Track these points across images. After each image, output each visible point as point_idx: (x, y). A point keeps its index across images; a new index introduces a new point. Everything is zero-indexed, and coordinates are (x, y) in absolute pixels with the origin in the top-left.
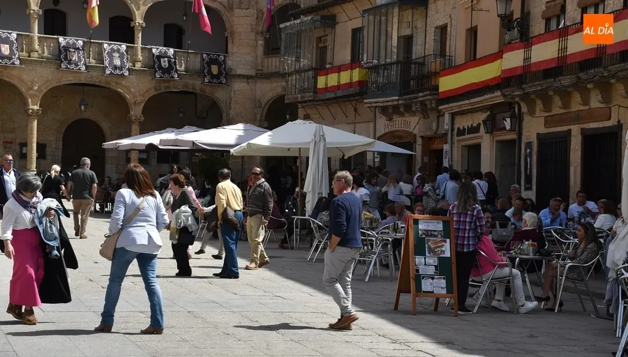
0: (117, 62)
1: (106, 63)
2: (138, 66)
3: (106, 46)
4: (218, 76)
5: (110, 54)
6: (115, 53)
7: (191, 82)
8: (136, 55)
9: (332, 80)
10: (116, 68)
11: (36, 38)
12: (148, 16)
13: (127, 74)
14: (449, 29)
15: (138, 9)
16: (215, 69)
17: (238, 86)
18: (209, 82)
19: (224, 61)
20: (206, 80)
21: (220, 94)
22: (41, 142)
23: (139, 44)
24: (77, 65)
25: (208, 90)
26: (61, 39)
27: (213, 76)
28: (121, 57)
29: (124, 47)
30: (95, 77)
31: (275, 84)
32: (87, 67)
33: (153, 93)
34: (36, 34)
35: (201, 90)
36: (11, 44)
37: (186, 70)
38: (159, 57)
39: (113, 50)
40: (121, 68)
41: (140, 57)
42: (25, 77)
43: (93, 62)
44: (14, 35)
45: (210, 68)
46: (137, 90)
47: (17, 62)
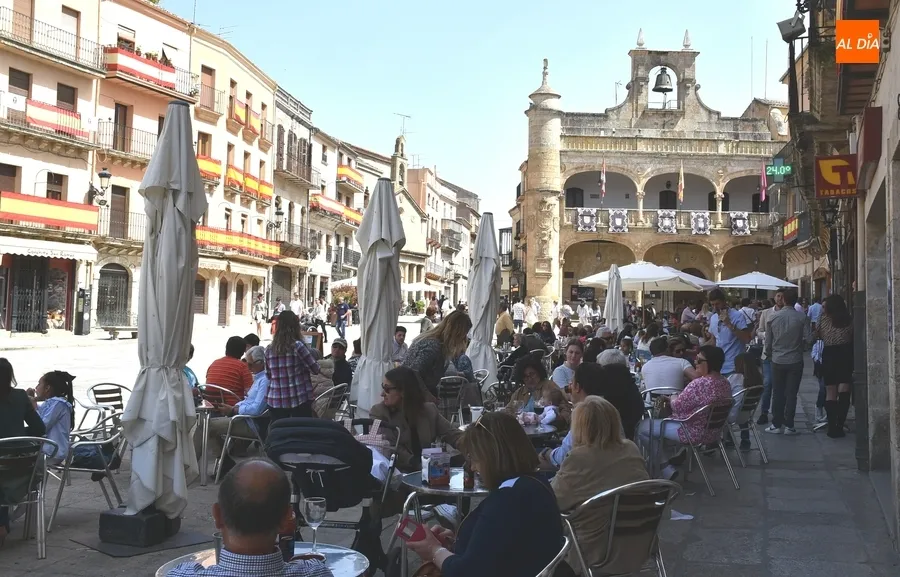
0: (701, 225)
1: (693, 227)
2: (719, 227)
3: (693, 214)
5: (696, 220)
6: (700, 218)
7: (762, 236)
8: (717, 219)
10: (700, 229)
11: (641, 213)
12: (727, 189)
13: (709, 233)
15: (719, 185)
23: (719, 210)
24: (670, 229)
26: (659, 211)
28: (705, 221)
29: (707, 214)
30: (684, 237)
32: (678, 230)
33: (731, 246)
34: (641, 209)
36: (623, 218)
37: (758, 228)
38: (735, 219)
39: (698, 217)
40: (704, 230)
41: (721, 220)
42: (633, 240)
43: (683, 226)
44: (625, 211)
46: (717, 246)
47: (627, 230)
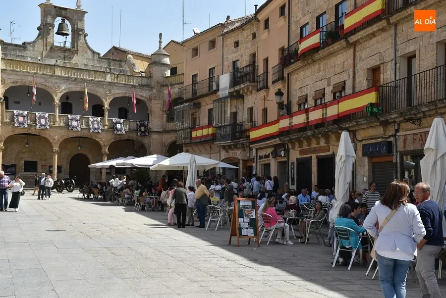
0: (96, 126)
1: (91, 127)
2: (106, 128)
3: (90, 119)
4: (144, 132)
5: (93, 123)
6: (95, 122)
7: (131, 135)
8: (105, 123)
9: (199, 133)
10: (95, 129)
11: (57, 116)
12: (111, 104)
13: (100, 132)
14: (254, 109)
15: (106, 101)
16: (143, 129)
17: (154, 136)
18: (140, 135)
19: (147, 125)
20: (139, 134)
21: (145, 141)
22: (59, 165)
23: (106, 117)
24: (77, 128)
25: (140, 138)
26: (69, 116)
27: (142, 132)
28: (98, 123)
29: (99, 119)
30: (85, 134)
31: (172, 136)
32: (81, 129)
33: (113, 140)
34: (57, 114)
35: (136, 138)
36: (46, 119)
37: (129, 129)
38: (116, 124)
39: (94, 121)
40: (98, 129)
41: (107, 124)
42: (52, 134)
43: (84, 126)
44: (47, 115)
45: (141, 128)
46: (105, 140)
47: (48, 127)
